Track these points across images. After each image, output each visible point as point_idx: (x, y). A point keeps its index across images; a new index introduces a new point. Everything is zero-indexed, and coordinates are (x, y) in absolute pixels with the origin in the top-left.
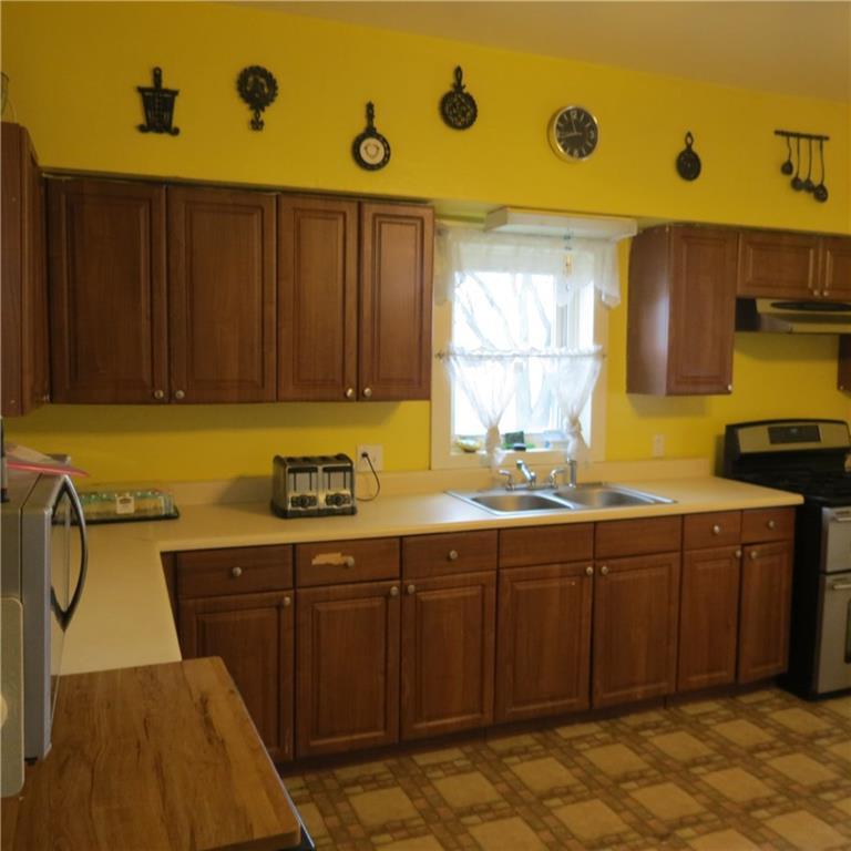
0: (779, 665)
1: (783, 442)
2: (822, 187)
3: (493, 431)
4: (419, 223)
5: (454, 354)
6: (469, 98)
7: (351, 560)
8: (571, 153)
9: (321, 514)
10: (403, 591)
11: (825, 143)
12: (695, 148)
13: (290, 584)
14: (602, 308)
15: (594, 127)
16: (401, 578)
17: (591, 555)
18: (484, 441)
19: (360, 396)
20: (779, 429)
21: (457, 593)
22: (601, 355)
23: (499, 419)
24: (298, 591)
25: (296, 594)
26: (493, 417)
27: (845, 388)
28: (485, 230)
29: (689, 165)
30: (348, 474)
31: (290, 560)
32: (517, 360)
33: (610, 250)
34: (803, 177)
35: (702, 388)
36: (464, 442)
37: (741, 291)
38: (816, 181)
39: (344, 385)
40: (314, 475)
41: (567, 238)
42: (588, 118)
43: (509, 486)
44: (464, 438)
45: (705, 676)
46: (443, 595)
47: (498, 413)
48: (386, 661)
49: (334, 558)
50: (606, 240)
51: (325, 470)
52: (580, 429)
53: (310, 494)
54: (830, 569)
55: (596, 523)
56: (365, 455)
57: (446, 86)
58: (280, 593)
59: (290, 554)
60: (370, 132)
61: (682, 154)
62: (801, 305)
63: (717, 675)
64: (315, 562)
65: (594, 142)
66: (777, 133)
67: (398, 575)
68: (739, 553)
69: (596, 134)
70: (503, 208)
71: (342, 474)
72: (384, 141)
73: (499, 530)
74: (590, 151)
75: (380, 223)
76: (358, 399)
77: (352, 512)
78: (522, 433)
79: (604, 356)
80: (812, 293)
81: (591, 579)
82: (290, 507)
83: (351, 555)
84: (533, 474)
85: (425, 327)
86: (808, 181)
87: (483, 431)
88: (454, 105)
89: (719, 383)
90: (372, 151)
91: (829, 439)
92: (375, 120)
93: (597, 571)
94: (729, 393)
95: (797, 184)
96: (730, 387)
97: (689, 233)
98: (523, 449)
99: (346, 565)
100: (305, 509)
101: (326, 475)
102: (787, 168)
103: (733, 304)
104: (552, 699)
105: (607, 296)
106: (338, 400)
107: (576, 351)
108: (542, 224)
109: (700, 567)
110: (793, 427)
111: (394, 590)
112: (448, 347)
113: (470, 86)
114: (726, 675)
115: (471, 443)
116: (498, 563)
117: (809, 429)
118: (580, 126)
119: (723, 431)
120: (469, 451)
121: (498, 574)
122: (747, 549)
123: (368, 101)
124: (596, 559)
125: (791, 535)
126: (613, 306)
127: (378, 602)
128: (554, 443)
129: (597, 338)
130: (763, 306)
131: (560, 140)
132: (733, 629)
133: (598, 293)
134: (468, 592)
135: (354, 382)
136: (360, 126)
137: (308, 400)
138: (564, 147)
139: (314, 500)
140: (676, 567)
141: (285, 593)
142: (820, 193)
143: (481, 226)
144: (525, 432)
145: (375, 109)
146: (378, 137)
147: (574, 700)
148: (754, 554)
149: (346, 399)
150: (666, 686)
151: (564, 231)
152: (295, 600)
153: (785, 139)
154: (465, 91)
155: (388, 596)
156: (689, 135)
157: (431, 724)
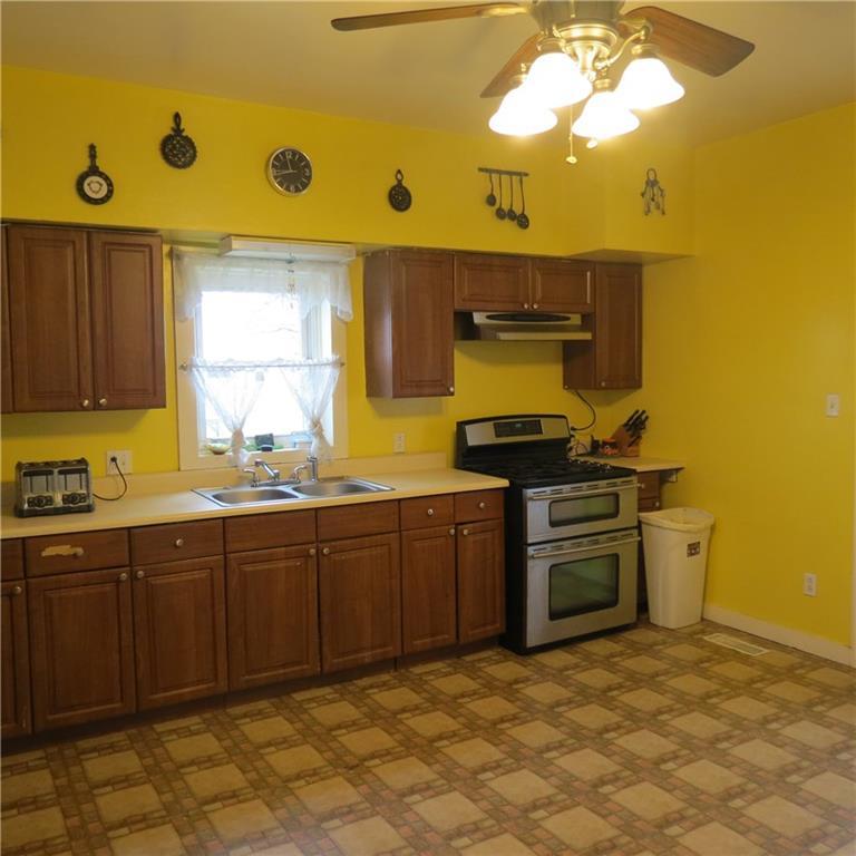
0: (498, 626)
1: (508, 436)
2: (523, 216)
3: (238, 434)
4: (147, 250)
5: (197, 366)
6: (189, 141)
7: (80, 551)
8: (288, 189)
9: (57, 512)
10: (133, 577)
11: (524, 178)
12: (404, 183)
13: (22, 575)
14: (337, 322)
15: (308, 165)
16: (130, 565)
17: (314, 538)
18: (230, 443)
19: (96, 407)
20: (502, 424)
21: (186, 577)
22: (340, 364)
23: (242, 424)
24: (29, 580)
25: (27, 583)
26: (237, 422)
27: (569, 388)
28: (219, 255)
29: (400, 198)
30: (84, 475)
31: (20, 553)
32: (258, 369)
33: (342, 270)
34: (506, 207)
35: (427, 391)
36: (213, 445)
37: (459, 306)
38: (518, 211)
39: (80, 395)
40: (50, 477)
41: (290, 262)
42: (302, 158)
43: (254, 483)
44: (215, 441)
45: (428, 640)
46: (172, 579)
47: (241, 417)
48: (120, 639)
49: (65, 550)
50: (336, 263)
51: (60, 472)
52: (322, 430)
53: (46, 494)
54: (530, 541)
55: (317, 510)
56: (114, 460)
57: (166, 129)
58: (12, 583)
59: (20, 547)
60: (94, 170)
61: (393, 188)
62: (513, 317)
63: (439, 638)
64: (44, 554)
65: (309, 178)
66: (481, 170)
67: (127, 563)
68: (453, 531)
69: (310, 171)
70: (229, 236)
71: (78, 476)
72: (107, 179)
73: (224, 518)
74: (305, 186)
75: (109, 251)
76: (94, 409)
77: (89, 509)
78: (271, 435)
79: (342, 364)
80: (523, 306)
81: (315, 559)
82: (26, 506)
83: (79, 546)
84: (276, 471)
85: (157, 343)
86: (511, 211)
87: (229, 435)
88: (174, 147)
89: (441, 385)
90: (95, 187)
91: (550, 431)
92: (97, 160)
93: (319, 551)
94: (452, 394)
95: (500, 214)
96: (452, 389)
97: (407, 255)
98: (270, 449)
99: (75, 556)
100: (41, 508)
101: (63, 477)
102: (491, 200)
103: (451, 317)
104: (284, 666)
105: (342, 312)
106: (74, 410)
107: (315, 361)
108: (266, 250)
109: (417, 544)
110: (518, 422)
111: (124, 576)
112: (192, 359)
113: (189, 129)
114: (448, 637)
115: (218, 446)
116: (225, 549)
117: (532, 423)
118: (294, 164)
119: (455, 428)
120: (218, 453)
121: (226, 558)
122: (460, 527)
123: (90, 143)
124: (319, 541)
125: (502, 514)
126: (347, 320)
127: (109, 588)
128: (301, 443)
129: (335, 348)
130: (479, 318)
131: (276, 178)
132: (453, 597)
133: (334, 309)
134: (196, 575)
135: (90, 393)
136: (83, 164)
137: (44, 411)
138: (281, 184)
139: (50, 500)
140: (395, 546)
141: (17, 582)
142: (523, 221)
143: (216, 251)
144: (275, 434)
145: (97, 149)
146: (101, 175)
147: (305, 667)
148: (465, 532)
149: (84, 409)
150: (392, 650)
151: (287, 256)
152: (27, 590)
153: (488, 175)
154: (184, 134)
155: (118, 582)
156: (399, 172)
157: (168, 694)
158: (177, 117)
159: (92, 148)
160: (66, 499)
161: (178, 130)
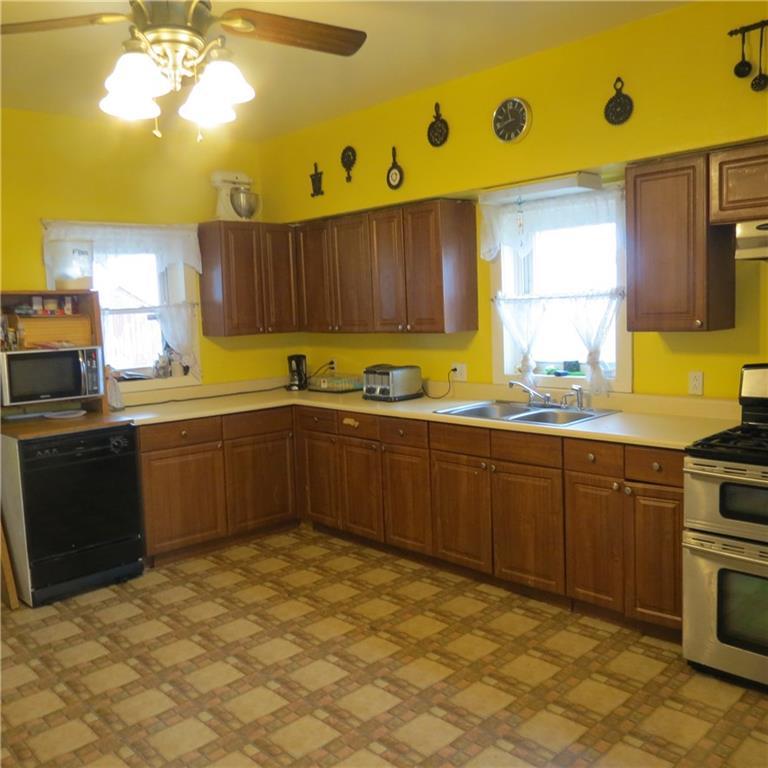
4: (432, 213)
6: (444, 123)
7: (357, 424)
8: (509, 137)
9: (376, 398)
12: (625, 91)
15: (524, 109)
16: (380, 441)
17: (488, 455)
21: (408, 459)
22: (619, 295)
24: (338, 436)
29: (618, 110)
35: (668, 324)
37: (716, 217)
41: (519, 203)
46: (401, 458)
49: (352, 422)
51: (379, 373)
53: (374, 387)
55: (490, 430)
56: (455, 370)
57: (431, 118)
59: (336, 415)
60: (394, 165)
61: (611, 101)
63: (603, 597)
64: (344, 422)
65: (525, 122)
66: (732, 34)
68: (615, 485)
72: (400, 170)
76: (413, 332)
77: (391, 400)
81: (489, 473)
84: (548, 395)
88: (436, 131)
90: (394, 177)
92: (396, 157)
95: (759, 84)
96: (698, 322)
100: (370, 395)
102: (743, 69)
109: (581, 489)
113: (445, 115)
116: (429, 446)
118: (514, 113)
123: (393, 147)
124: (492, 459)
134: (414, 460)
135: (405, 321)
136: (389, 163)
138: (503, 134)
139: (375, 391)
140: (558, 482)
145: (396, 150)
146: (397, 167)
147: (481, 563)
148: (628, 490)
150: (554, 586)
154: (441, 118)
156: (619, 80)
158: (437, 107)
159: (394, 149)
160: (383, 391)
161: (438, 117)
